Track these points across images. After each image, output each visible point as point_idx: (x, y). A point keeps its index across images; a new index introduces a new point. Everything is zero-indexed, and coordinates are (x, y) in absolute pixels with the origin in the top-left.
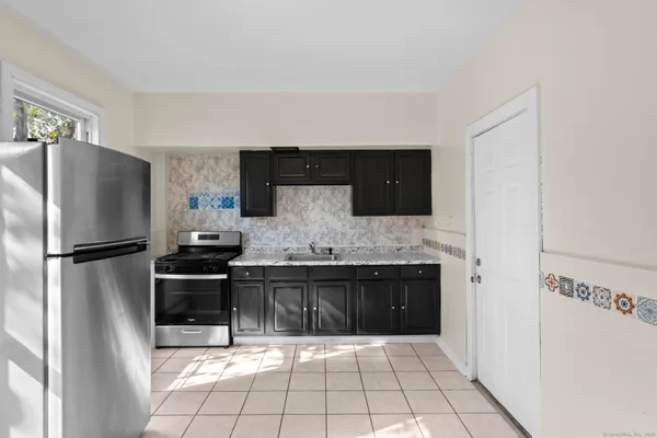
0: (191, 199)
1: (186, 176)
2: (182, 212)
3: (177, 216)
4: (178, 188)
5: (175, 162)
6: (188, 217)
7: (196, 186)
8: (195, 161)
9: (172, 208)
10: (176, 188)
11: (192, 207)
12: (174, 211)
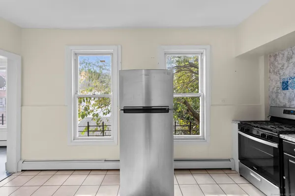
0: (283, 83)
1: (280, 66)
2: (277, 93)
3: (274, 96)
4: (275, 76)
5: (272, 59)
6: (281, 97)
7: (287, 72)
8: (286, 53)
9: (271, 90)
10: (273, 76)
11: (284, 89)
12: (272, 92)
